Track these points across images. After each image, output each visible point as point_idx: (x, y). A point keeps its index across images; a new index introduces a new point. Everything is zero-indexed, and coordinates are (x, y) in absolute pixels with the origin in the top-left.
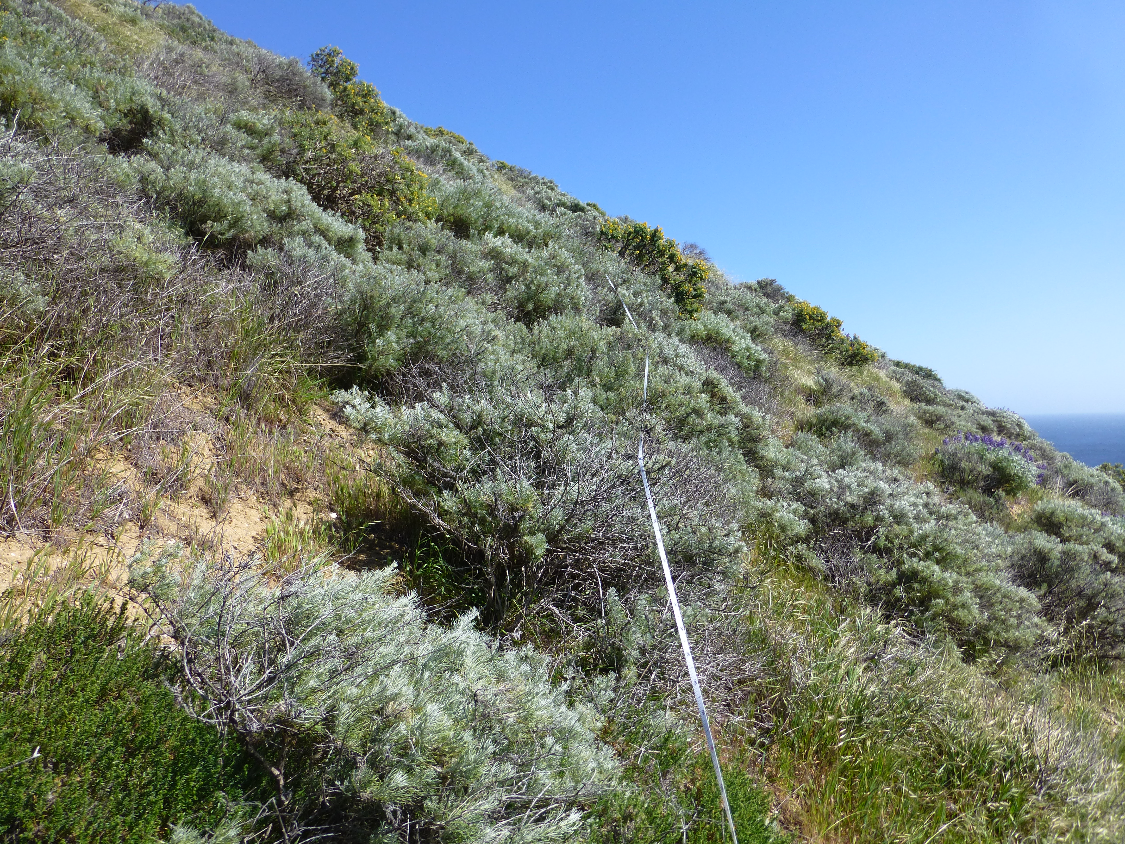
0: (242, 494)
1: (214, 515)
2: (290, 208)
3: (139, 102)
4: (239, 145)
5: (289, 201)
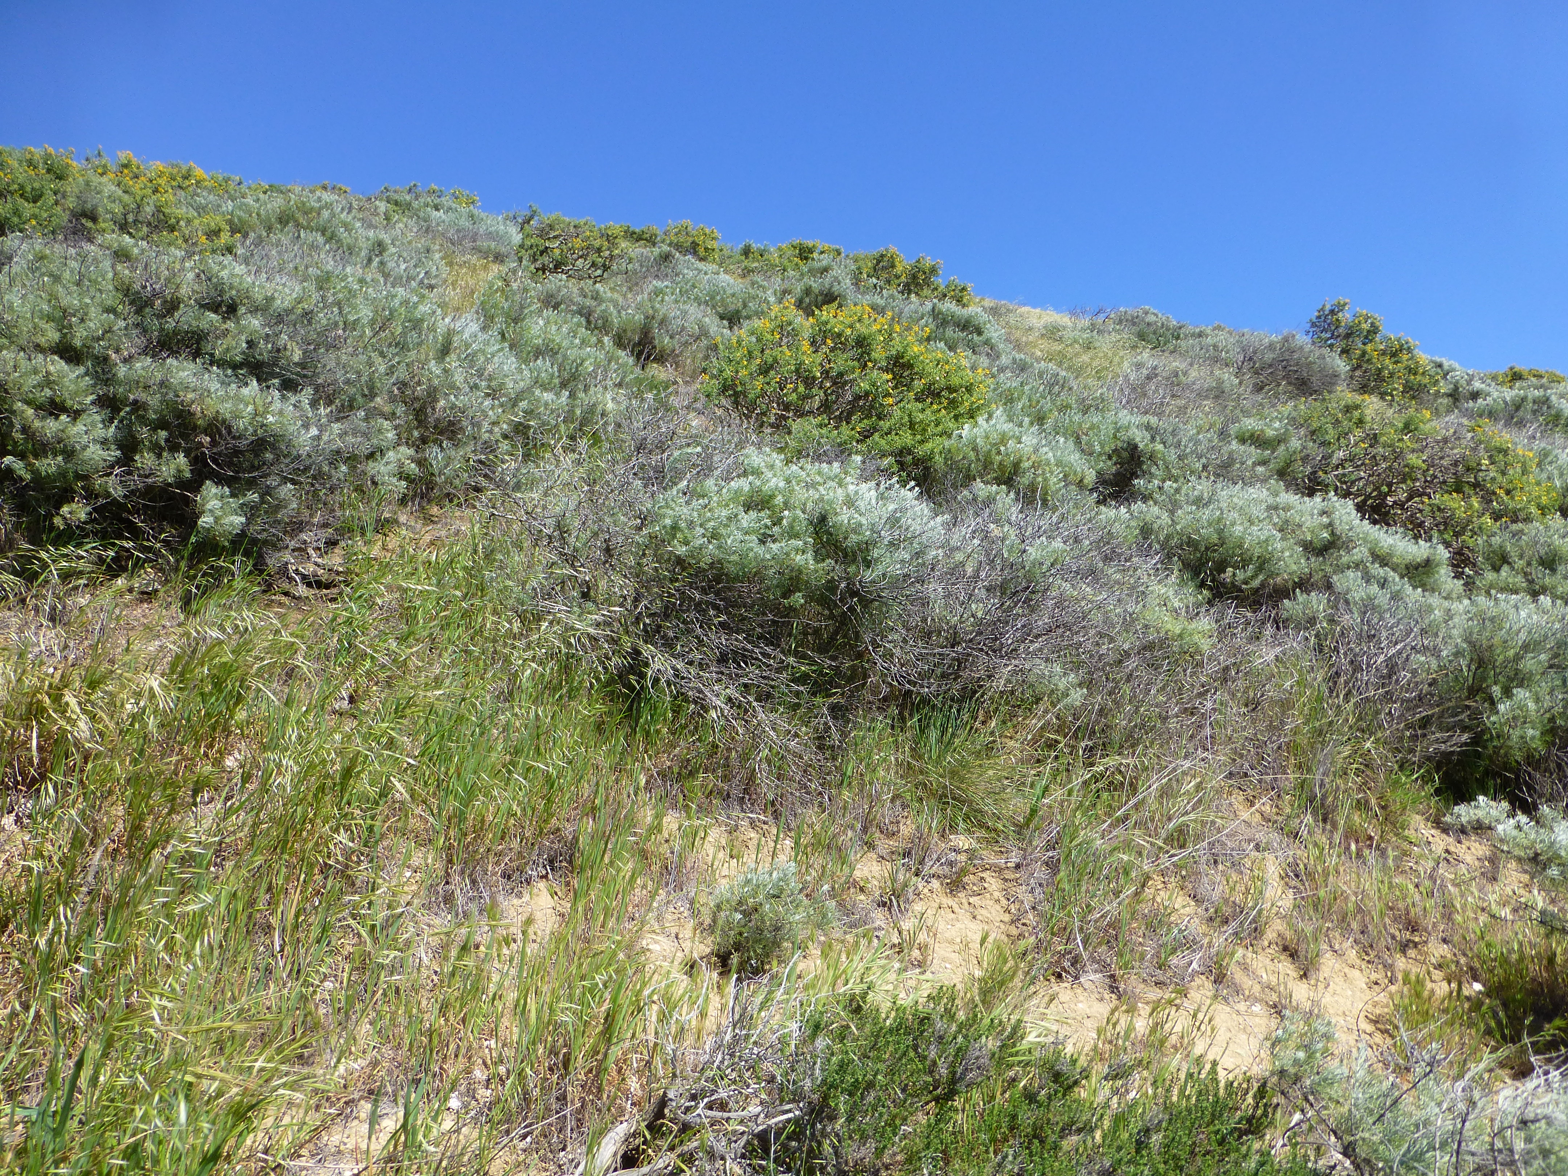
0: (1337, 947)
1: (1305, 974)
2: (1333, 534)
3: (1126, 438)
4: (1249, 463)
5: (1330, 524)
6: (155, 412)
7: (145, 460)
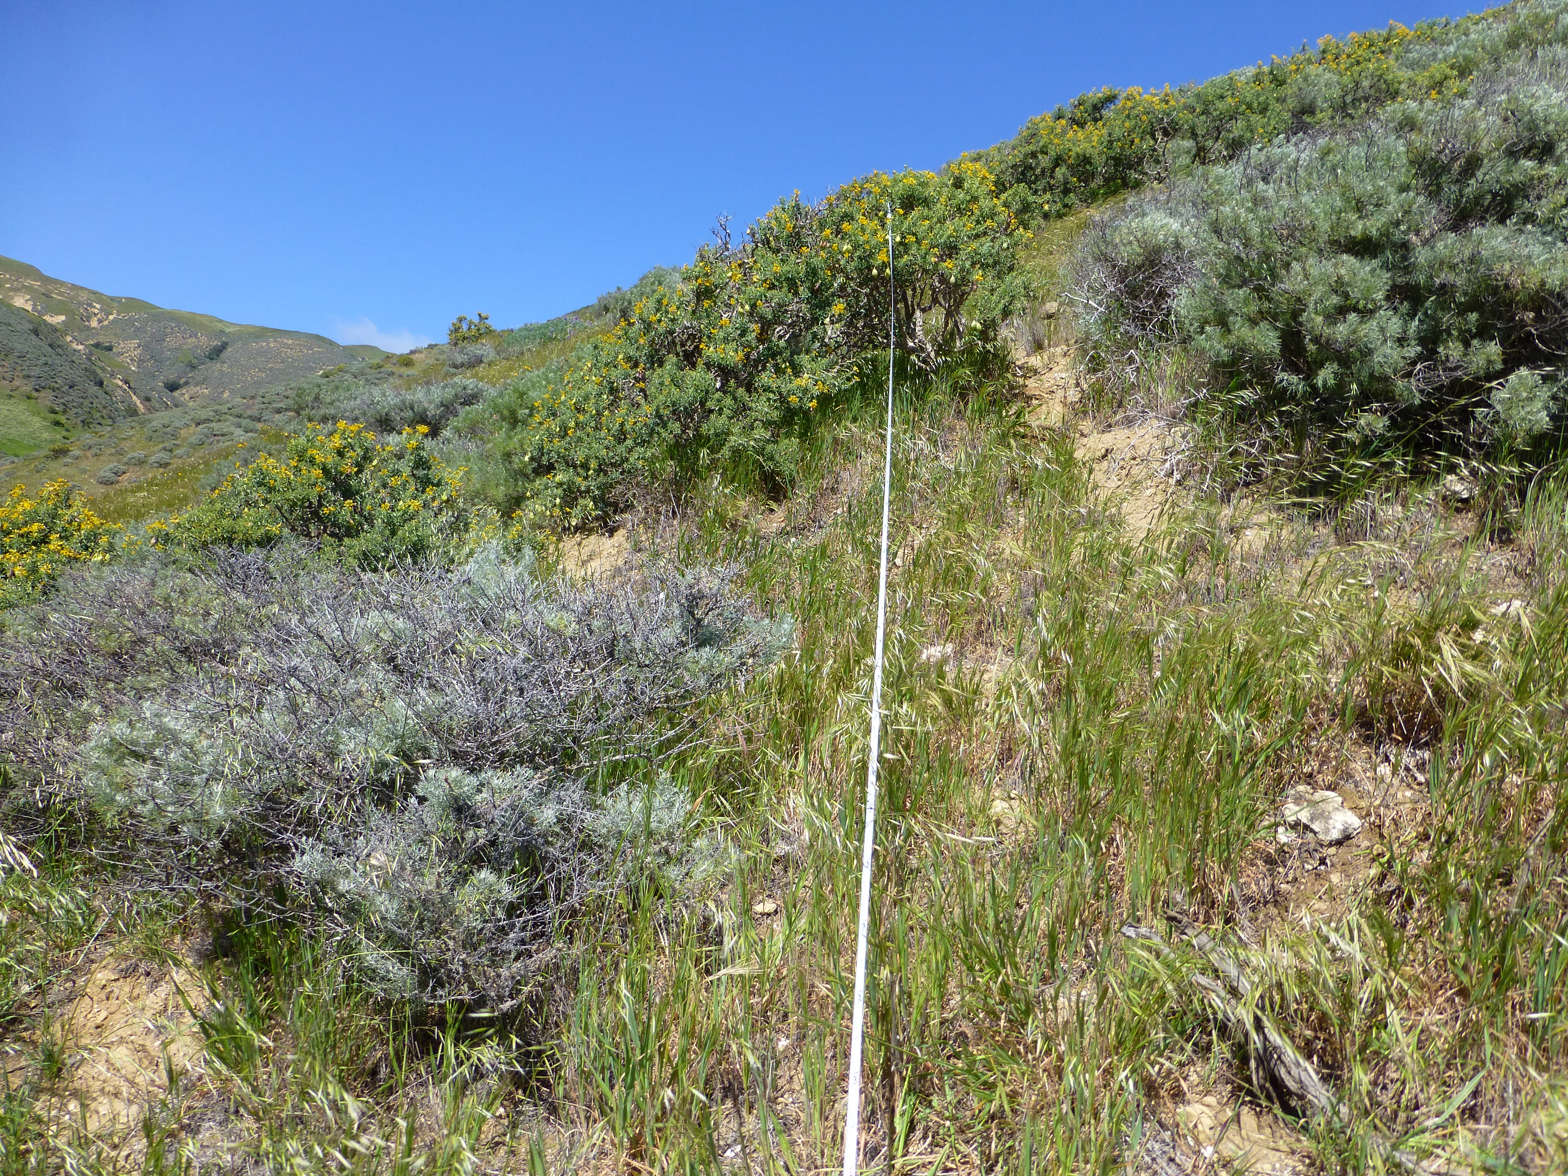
6: (1465, 294)
7: (1452, 350)
